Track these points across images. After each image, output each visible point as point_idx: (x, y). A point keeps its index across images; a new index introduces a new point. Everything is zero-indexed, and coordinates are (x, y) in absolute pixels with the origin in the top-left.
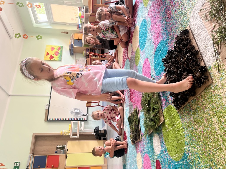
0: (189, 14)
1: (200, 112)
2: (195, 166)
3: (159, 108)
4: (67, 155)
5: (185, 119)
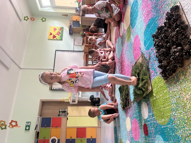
2: (180, 130)
3: (147, 79)
4: (68, 118)
5: (173, 89)
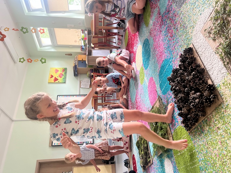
0: (191, 33)
1: (213, 134)
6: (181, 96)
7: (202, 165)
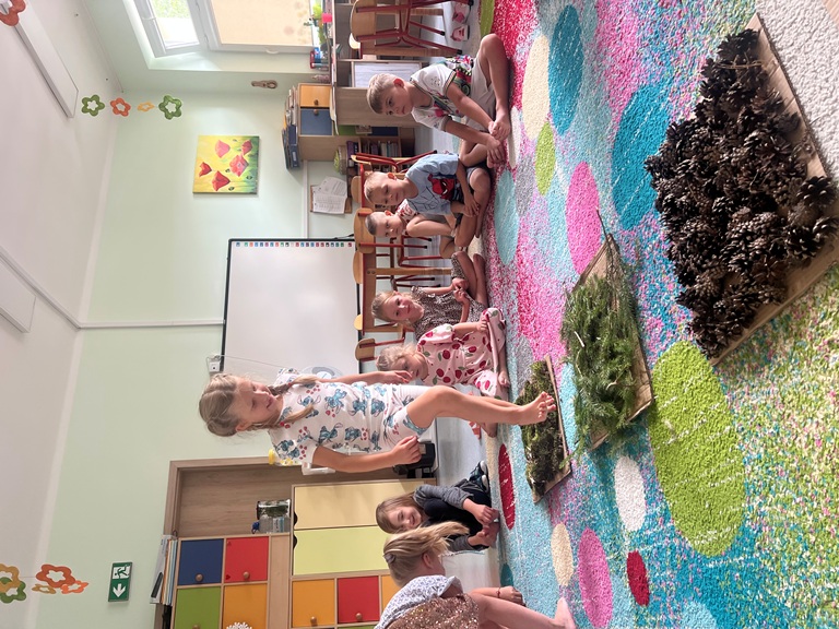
1: (809, 365)
2: (788, 576)
3: (631, 355)
4: (295, 539)
5: (746, 396)
6: (696, 228)
7: (755, 478)
